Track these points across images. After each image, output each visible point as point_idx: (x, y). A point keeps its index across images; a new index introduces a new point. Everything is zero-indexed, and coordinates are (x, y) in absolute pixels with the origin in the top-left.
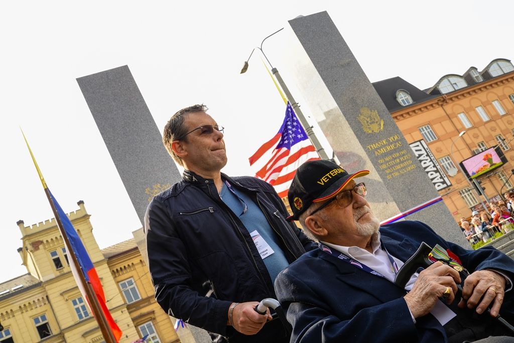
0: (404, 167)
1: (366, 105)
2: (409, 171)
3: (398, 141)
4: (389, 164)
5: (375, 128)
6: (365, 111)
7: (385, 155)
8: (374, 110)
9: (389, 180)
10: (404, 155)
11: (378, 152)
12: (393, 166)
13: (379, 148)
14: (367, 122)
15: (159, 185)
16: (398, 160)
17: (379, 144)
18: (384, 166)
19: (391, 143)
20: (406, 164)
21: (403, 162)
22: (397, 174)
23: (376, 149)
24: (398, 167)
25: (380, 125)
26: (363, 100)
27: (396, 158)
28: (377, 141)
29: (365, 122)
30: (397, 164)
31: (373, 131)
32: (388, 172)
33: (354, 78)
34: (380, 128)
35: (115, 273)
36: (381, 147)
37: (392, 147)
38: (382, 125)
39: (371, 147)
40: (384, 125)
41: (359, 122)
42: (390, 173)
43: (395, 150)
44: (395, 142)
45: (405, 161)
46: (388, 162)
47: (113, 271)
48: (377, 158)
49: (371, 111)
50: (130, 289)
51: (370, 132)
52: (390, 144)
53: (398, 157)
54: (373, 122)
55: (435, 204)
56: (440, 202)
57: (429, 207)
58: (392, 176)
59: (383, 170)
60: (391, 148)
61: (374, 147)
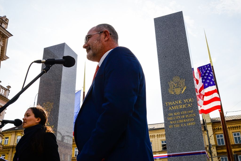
0: (186, 123)
1: (179, 75)
2: (188, 126)
3: (190, 103)
4: (175, 118)
5: (178, 91)
6: (176, 79)
7: (176, 111)
8: (183, 79)
9: (170, 129)
10: (190, 113)
11: (172, 108)
12: (178, 119)
13: (173, 106)
14: (174, 86)
15: (49, 103)
16: (183, 117)
17: (175, 103)
18: (171, 119)
19: (185, 104)
20: (188, 120)
21: (187, 118)
22: (178, 126)
23: (171, 106)
24: (181, 121)
25: (183, 89)
26: (178, 71)
27: (183, 115)
28: (175, 100)
29: (173, 86)
30: (181, 119)
31: (175, 93)
32: (171, 123)
33: (180, 55)
34: (181, 92)
35: (214, 130)
36: (175, 105)
37: (184, 106)
38: (184, 90)
39: (168, 104)
40: (186, 90)
41: (168, 86)
42: (173, 124)
43: (185, 108)
44: (188, 103)
45: (189, 118)
46: (175, 116)
47: (215, 129)
48: (169, 112)
49: (181, 79)
50: (221, 139)
51: (173, 93)
52: (183, 103)
53: (185, 115)
54: (178, 87)
55: (197, 156)
56: (202, 155)
57: (191, 156)
58: (173, 126)
59: (169, 121)
60: (182, 107)
61: (170, 104)
